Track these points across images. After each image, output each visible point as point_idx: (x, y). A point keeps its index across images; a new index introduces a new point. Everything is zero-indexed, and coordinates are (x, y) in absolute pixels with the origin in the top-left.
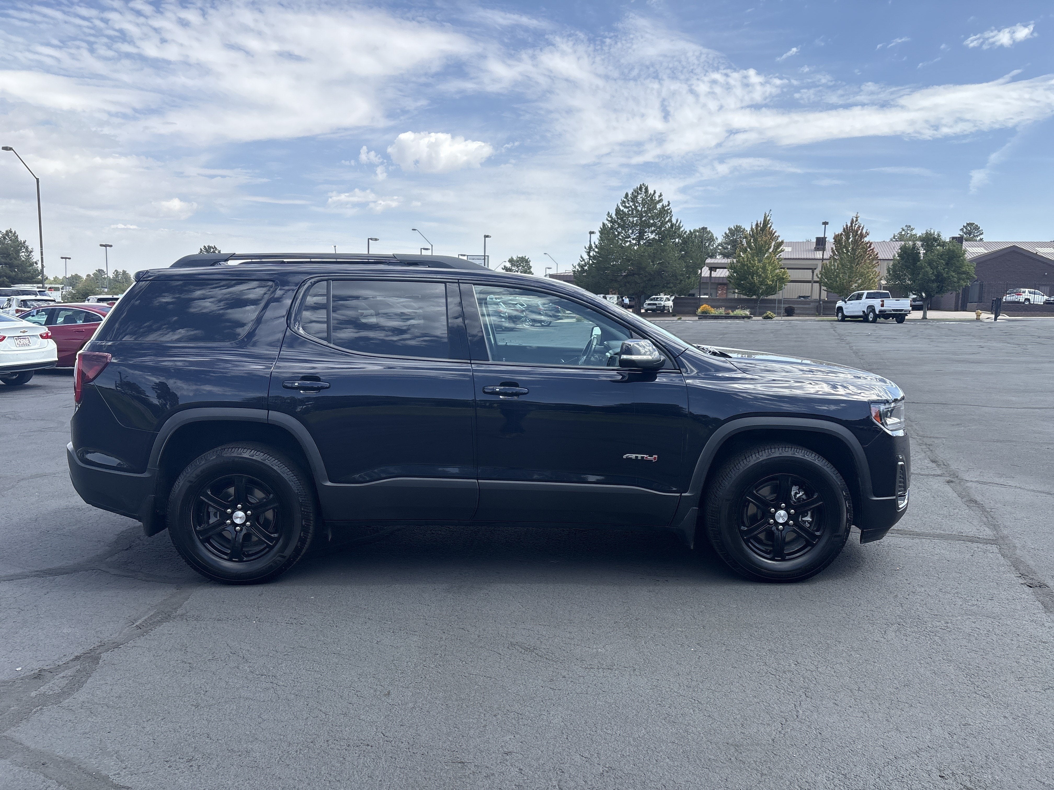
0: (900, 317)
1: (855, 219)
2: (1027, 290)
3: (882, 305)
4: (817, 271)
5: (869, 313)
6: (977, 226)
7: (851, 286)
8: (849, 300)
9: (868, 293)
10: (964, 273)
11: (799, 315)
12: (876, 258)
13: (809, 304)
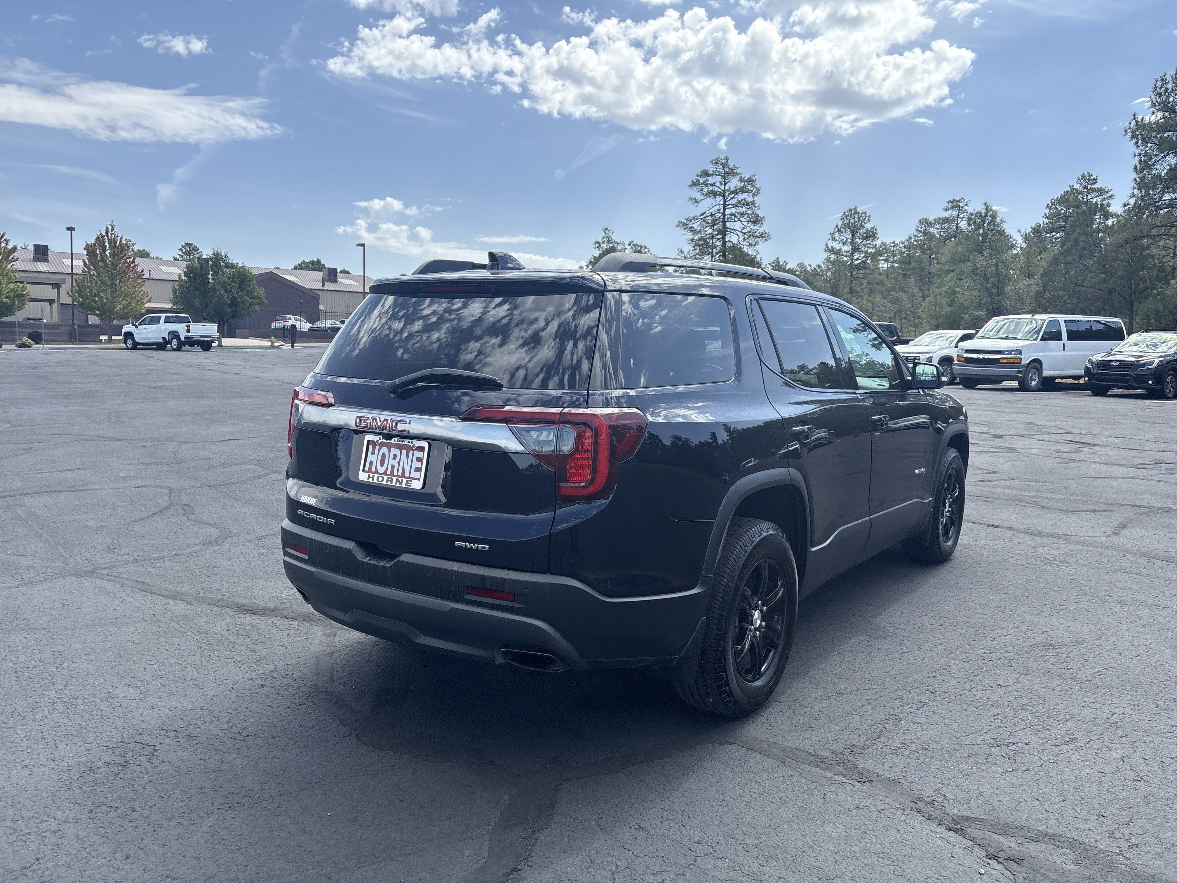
0: (205, 345)
1: (110, 228)
2: (292, 317)
3: (188, 331)
4: (65, 288)
5: (172, 340)
6: (196, 247)
7: (115, 307)
8: (140, 324)
9: (166, 317)
10: (256, 298)
11: (48, 342)
12: (140, 275)
13: (59, 329)
